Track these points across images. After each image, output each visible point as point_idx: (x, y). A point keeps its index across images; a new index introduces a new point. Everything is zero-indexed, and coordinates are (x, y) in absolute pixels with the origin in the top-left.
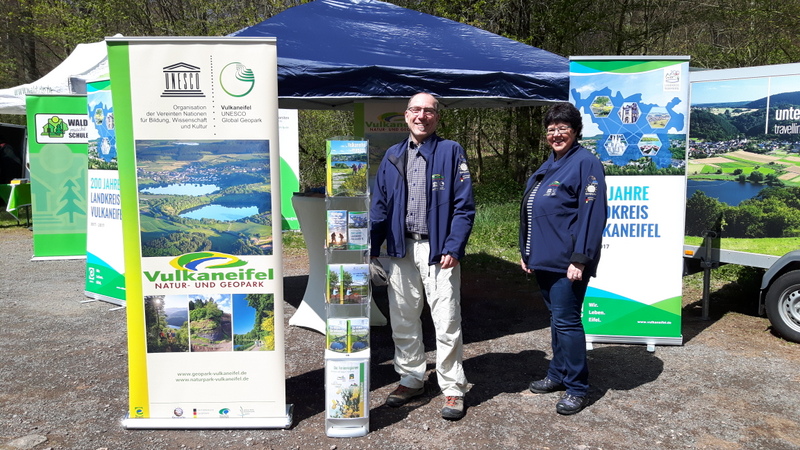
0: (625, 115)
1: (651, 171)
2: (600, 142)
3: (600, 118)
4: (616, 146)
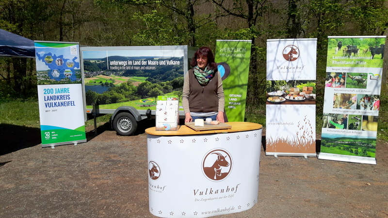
0: (58, 63)
1: (69, 83)
2: (49, 72)
3: (48, 63)
4: (56, 74)
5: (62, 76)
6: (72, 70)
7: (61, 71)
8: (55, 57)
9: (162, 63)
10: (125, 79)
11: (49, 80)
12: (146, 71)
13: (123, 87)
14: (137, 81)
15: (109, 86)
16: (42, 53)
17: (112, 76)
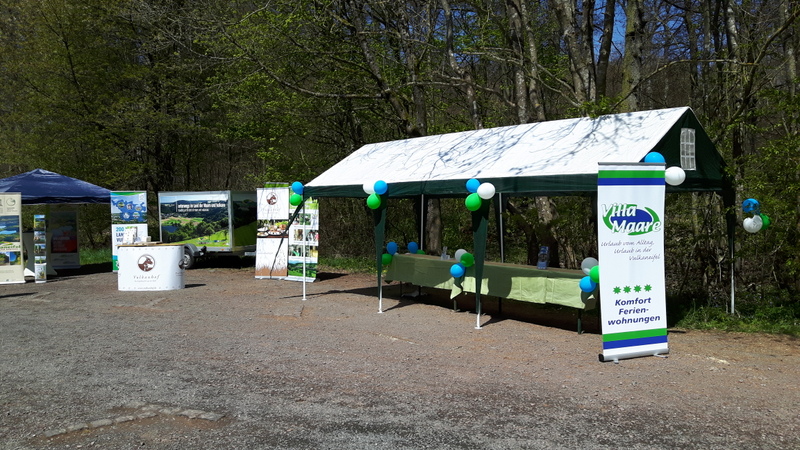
0: (128, 207)
1: (137, 223)
2: (121, 215)
3: (121, 208)
4: (127, 216)
5: (131, 218)
6: (140, 213)
7: (131, 213)
8: (126, 203)
9: (213, 206)
10: (188, 220)
11: (121, 220)
12: (202, 212)
13: (187, 227)
14: (197, 221)
15: (177, 226)
16: (116, 200)
17: (180, 218)
